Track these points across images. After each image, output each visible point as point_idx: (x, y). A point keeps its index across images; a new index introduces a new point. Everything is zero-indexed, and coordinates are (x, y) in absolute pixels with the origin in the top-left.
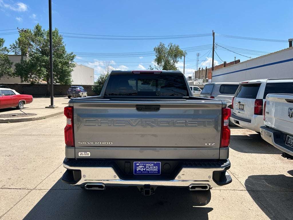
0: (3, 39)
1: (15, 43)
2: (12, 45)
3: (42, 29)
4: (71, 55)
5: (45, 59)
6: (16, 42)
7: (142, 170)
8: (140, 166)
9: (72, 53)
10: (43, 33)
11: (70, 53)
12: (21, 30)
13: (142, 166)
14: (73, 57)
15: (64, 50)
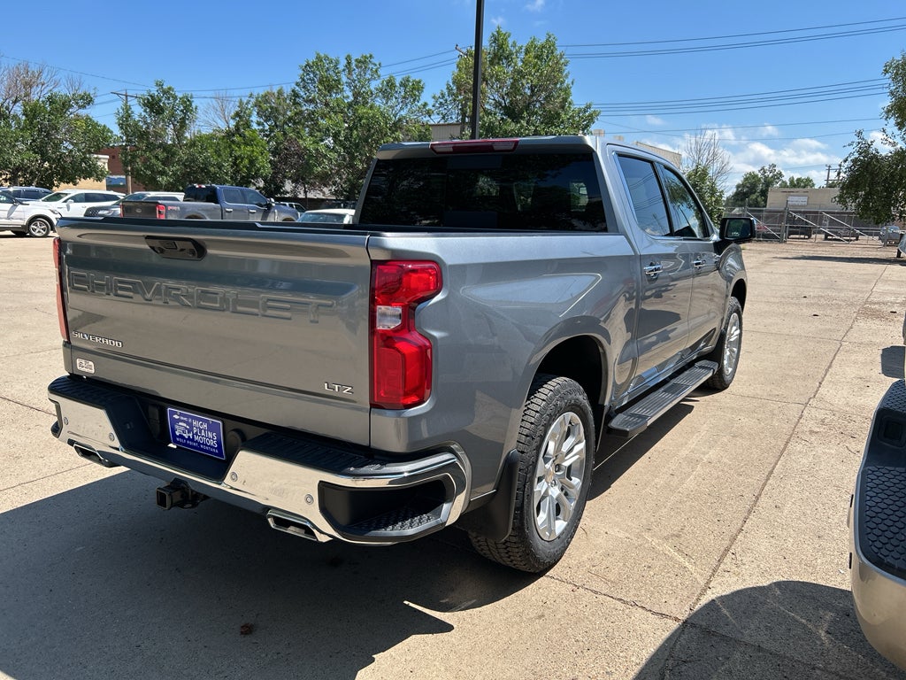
0: (420, 82)
1: (446, 92)
2: (438, 95)
3: (510, 42)
4: (585, 111)
5: (510, 128)
6: (449, 89)
7: (186, 436)
8: (180, 424)
9: (589, 107)
10: (513, 54)
11: (583, 107)
12: (465, 51)
13: (185, 425)
14: (591, 119)
15: (565, 100)
